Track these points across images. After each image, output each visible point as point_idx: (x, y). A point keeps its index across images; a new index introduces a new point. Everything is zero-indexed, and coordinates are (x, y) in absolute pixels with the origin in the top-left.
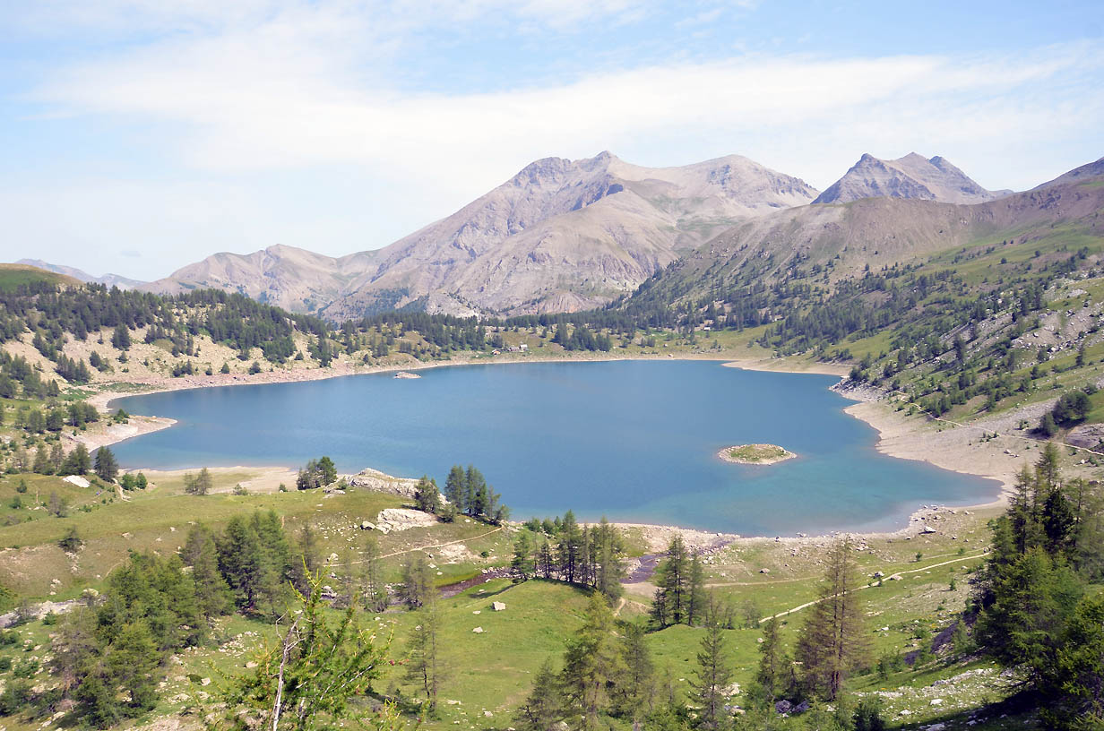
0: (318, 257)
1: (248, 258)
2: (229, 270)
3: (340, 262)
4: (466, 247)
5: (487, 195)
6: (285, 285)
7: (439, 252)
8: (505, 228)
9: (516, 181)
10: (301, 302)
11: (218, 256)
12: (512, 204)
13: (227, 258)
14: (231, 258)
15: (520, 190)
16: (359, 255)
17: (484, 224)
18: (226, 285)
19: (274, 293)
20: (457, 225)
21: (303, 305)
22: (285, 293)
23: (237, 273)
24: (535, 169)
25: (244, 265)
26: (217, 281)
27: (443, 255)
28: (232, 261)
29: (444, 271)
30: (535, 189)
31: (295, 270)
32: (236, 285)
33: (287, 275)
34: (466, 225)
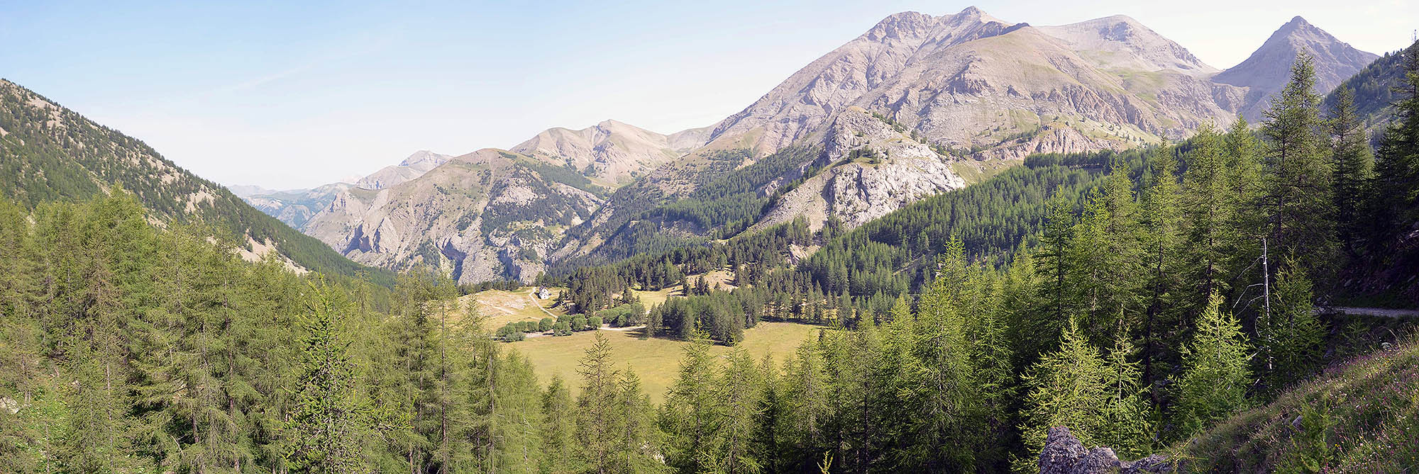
0: (649, 134)
1: (580, 133)
2: (560, 145)
3: (670, 139)
4: (820, 102)
5: (839, 49)
6: (613, 157)
7: (786, 110)
8: (864, 81)
9: (871, 36)
10: (629, 174)
11: (551, 131)
12: (870, 59)
13: (559, 132)
14: (562, 132)
15: (877, 44)
16: (689, 132)
17: (839, 76)
18: (554, 158)
19: (602, 166)
20: (806, 80)
21: (631, 178)
22: (613, 166)
23: (567, 146)
24: (892, 22)
25: (575, 138)
26: (545, 154)
27: (792, 111)
28: (564, 135)
29: (794, 131)
30: (894, 43)
31: (625, 143)
32: (565, 158)
33: (616, 148)
34: (819, 77)
